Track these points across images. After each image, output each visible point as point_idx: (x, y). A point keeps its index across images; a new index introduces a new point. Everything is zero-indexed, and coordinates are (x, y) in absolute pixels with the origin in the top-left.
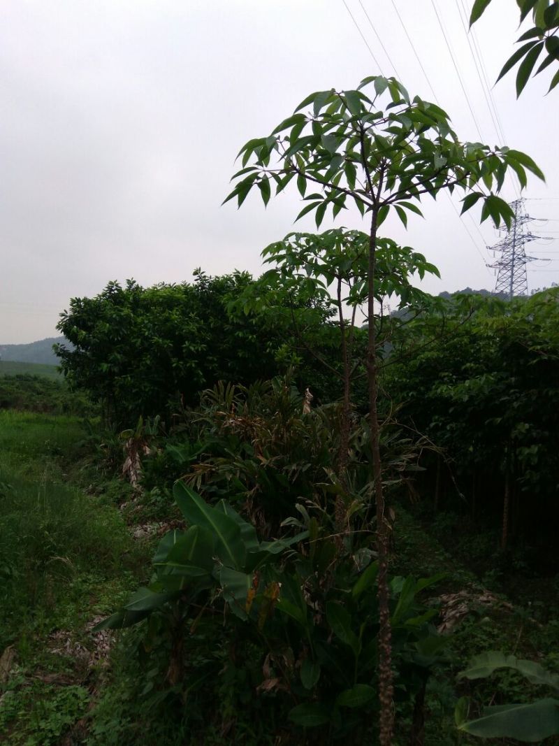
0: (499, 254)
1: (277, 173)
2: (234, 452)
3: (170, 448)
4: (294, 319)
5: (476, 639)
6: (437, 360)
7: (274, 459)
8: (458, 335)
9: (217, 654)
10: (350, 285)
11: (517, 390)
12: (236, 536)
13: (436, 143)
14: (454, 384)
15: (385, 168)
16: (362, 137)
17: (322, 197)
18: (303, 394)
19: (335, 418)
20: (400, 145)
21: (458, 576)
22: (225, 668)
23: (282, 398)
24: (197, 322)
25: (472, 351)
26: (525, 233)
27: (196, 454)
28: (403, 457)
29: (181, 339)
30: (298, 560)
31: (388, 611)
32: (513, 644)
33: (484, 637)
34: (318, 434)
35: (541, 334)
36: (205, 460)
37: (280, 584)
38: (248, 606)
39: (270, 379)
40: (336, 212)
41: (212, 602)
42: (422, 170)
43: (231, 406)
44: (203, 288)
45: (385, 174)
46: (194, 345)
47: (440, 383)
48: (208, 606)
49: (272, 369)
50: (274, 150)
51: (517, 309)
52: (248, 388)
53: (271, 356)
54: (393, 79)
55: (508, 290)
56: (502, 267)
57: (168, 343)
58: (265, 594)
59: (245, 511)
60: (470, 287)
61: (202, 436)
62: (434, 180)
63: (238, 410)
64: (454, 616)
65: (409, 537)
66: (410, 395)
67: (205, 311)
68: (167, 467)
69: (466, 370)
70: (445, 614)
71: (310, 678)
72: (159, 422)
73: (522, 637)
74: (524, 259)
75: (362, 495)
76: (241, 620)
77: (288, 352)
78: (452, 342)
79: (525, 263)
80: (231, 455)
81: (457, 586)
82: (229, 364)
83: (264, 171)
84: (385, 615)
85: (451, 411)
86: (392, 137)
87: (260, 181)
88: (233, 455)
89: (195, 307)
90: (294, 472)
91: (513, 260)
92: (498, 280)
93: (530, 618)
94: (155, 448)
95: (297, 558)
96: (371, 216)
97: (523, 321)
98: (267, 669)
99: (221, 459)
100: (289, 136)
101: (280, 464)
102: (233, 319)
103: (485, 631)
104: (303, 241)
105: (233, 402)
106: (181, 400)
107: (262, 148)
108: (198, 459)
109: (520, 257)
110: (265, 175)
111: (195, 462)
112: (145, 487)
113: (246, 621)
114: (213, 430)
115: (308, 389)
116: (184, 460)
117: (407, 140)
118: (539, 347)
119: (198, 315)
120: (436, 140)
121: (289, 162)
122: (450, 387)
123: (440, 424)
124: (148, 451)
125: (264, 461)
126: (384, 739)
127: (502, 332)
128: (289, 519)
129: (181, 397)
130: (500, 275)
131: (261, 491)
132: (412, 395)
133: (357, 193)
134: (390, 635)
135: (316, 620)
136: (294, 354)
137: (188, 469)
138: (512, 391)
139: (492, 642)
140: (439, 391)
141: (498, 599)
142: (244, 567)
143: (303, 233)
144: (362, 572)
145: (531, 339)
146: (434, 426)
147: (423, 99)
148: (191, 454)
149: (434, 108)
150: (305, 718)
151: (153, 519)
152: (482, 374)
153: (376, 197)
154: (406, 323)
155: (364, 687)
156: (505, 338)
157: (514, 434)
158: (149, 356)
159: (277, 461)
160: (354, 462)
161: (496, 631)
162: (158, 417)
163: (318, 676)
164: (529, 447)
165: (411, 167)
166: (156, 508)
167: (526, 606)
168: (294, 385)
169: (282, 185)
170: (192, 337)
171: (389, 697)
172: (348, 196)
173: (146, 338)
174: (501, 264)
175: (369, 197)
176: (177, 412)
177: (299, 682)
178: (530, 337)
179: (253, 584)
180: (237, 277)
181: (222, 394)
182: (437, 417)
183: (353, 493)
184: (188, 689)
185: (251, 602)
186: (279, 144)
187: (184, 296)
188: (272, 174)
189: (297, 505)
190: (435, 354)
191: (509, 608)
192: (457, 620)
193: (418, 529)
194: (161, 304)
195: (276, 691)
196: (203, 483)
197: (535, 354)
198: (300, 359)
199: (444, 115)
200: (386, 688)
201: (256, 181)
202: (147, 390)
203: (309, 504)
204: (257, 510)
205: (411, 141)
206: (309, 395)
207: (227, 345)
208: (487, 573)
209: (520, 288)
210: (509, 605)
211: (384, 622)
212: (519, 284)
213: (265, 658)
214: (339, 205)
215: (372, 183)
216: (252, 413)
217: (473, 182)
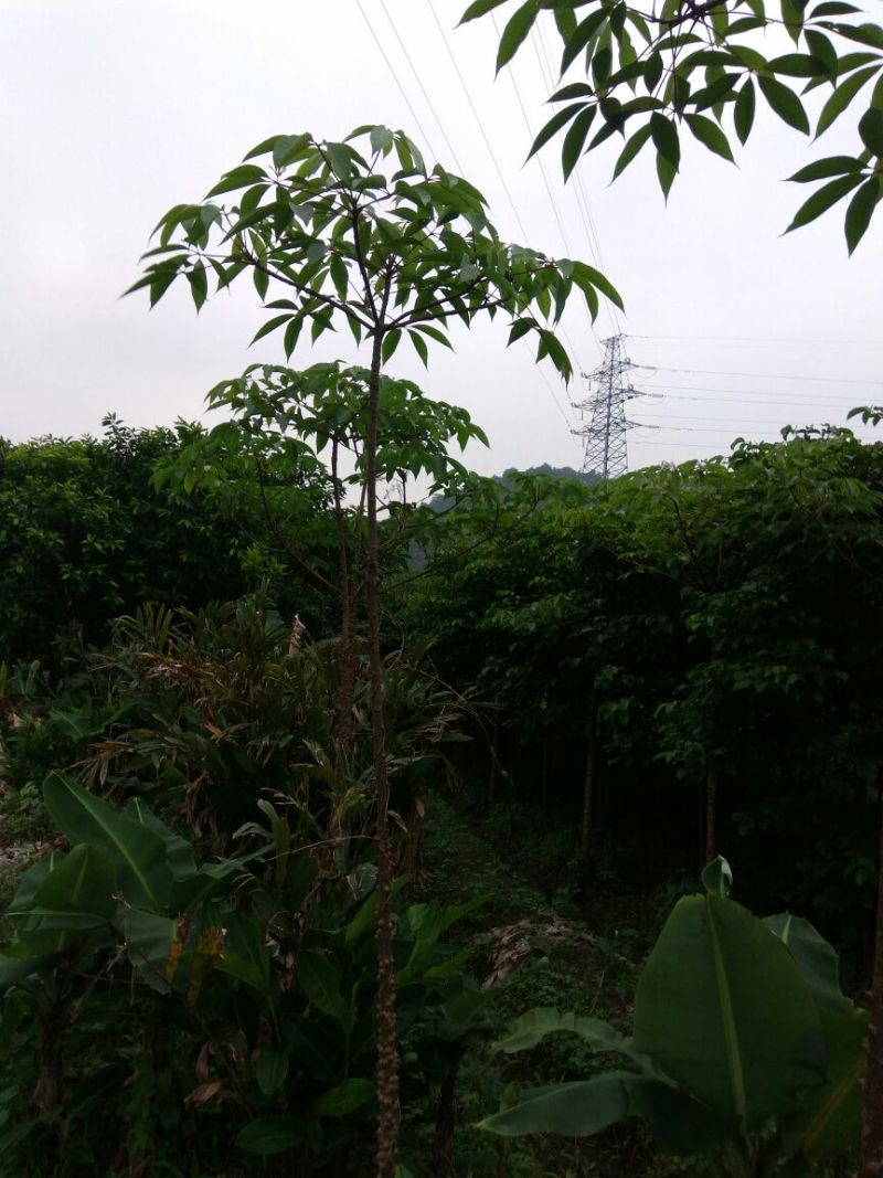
0: (589, 416)
1: (220, 260)
2: (169, 719)
3: (57, 716)
4: (265, 504)
5: (540, 993)
6: (494, 571)
7: (233, 729)
8: (524, 535)
9: (124, 1052)
10: (356, 451)
11: (603, 617)
12: (157, 857)
13: (468, 240)
14: (516, 608)
15: (393, 272)
16: (355, 218)
17: (293, 307)
18: (289, 624)
19: (333, 661)
20: (413, 237)
21: (518, 896)
22: (137, 1073)
23: (250, 630)
24: (109, 503)
25: (544, 558)
26: (625, 387)
27: (103, 725)
28: (438, 720)
29: (82, 530)
30: (259, 889)
31: (392, 959)
32: (591, 997)
33: (552, 989)
34: (308, 687)
35: (634, 536)
36: (118, 735)
37: (224, 931)
38: (170, 971)
39: (235, 599)
40: (316, 333)
41: (109, 968)
42: (449, 280)
43: (167, 644)
44: (119, 447)
45: (393, 281)
46: (102, 541)
47: (497, 606)
48: (104, 975)
49: (237, 584)
50: (214, 225)
51: (605, 499)
52: (196, 613)
53: (236, 561)
54: (400, 132)
55: (600, 470)
56: (593, 434)
57: (55, 539)
58: (200, 948)
59: (184, 816)
60: (549, 464)
61: (115, 694)
62: (468, 297)
63: (178, 649)
64: (509, 959)
65: (448, 843)
66: (453, 624)
67: (124, 486)
68: (51, 747)
69: (534, 586)
70: (497, 957)
71: (271, 1076)
72: (39, 672)
73: (604, 984)
74: (623, 424)
75: (364, 781)
76: (160, 994)
77: (263, 556)
78: (515, 544)
79: (624, 430)
80: (162, 724)
81: (516, 913)
82: (165, 575)
83: (198, 254)
84: (386, 966)
85: (512, 648)
86: (404, 224)
87: (191, 269)
88: (166, 724)
89: (106, 478)
90: (267, 749)
91: (608, 425)
92: (587, 454)
93: (617, 955)
94: (30, 717)
95: (257, 887)
96: (372, 344)
97: (611, 515)
98: (202, 1067)
99: (146, 732)
100: (239, 207)
101: (242, 737)
102: (174, 498)
103: (552, 980)
104: (275, 378)
105: (170, 637)
106: (80, 634)
107: (195, 221)
108: (106, 734)
109: (617, 421)
110: (200, 261)
111: (98, 739)
112: (10, 784)
113: (167, 995)
114: (134, 684)
115: (296, 616)
116: (82, 735)
117: (426, 231)
118: (632, 554)
119: (110, 492)
120: (468, 236)
121: (239, 244)
122: (510, 613)
123: (497, 669)
124: (17, 722)
125: (217, 733)
126: (383, 1159)
127: (583, 532)
128: (245, 827)
129: (78, 630)
130: (590, 447)
131: (210, 782)
132: (456, 624)
133: (351, 306)
134: (393, 997)
135: (286, 984)
136: (274, 559)
137: (89, 751)
138: (597, 618)
139: (562, 995)
140: (494, 619)
141: (574, 929)
142: (167, 907)
143: (274, 365)
144: (360, 904)
145: (622, 543)
146: (488, 672)
147: (447, 170)
148: (94, 724)
149: (464, 186)
150: (262, 1141)
151: (24, 837)
152: (555, 593)
153: (379, 314)
154: (442, 514)
155: (358, 1082)
156: (585, 540)
157: (598, 682)
158: (21, 560)
159: (238, 732)
160: (364, 731)
161: (569, 979)
162: (35, 664)
163: (285, 1073)
164: (617, 700)
165: (433, 273)
166: (30, 818)
167: (612, 938)
168: (273, 609)
169: (226, 279)
170: (99, 529)
171: (391, 1093)
172: (336, 309)
173: (16, 529)
174: (591, 430)
175: (368, 314)
176: (71, 654)
177: (254, 1087)
178: (619, 540)
179: (179, 934)
180: (182, 430)
181: (150, 623)
182: (492, 658)
183: (350, 779)
184: (71, 1116)
185: (176, 963)
186: (223, 217)
187: (86, 459)
188: (211, 261)
189: (260, 802)
190: (491, 562)
191: (589, 942)
192: (514, 965)
193: (464, 831)
194: (44, 472)
195: (219, 1102)
196: (111, 772)
197: (628, 565)
198: (283, 566)
199: (479, 197)
200: (386, 1080)
201: (183, 268)
202: (15, 619)
203: (280, 799)
204: (203, 813)
205: (432, 234)
206: (299, 625)
207: (163, 543)
208: (559, 891)
209: (617, 467)
210: (590, 937)
211: (384, 977)
212: (616, 460)
213: (200, 1049)
214: (322, 323)
215: (373, 292)
216: (202, 654)
217: (524, 305)
